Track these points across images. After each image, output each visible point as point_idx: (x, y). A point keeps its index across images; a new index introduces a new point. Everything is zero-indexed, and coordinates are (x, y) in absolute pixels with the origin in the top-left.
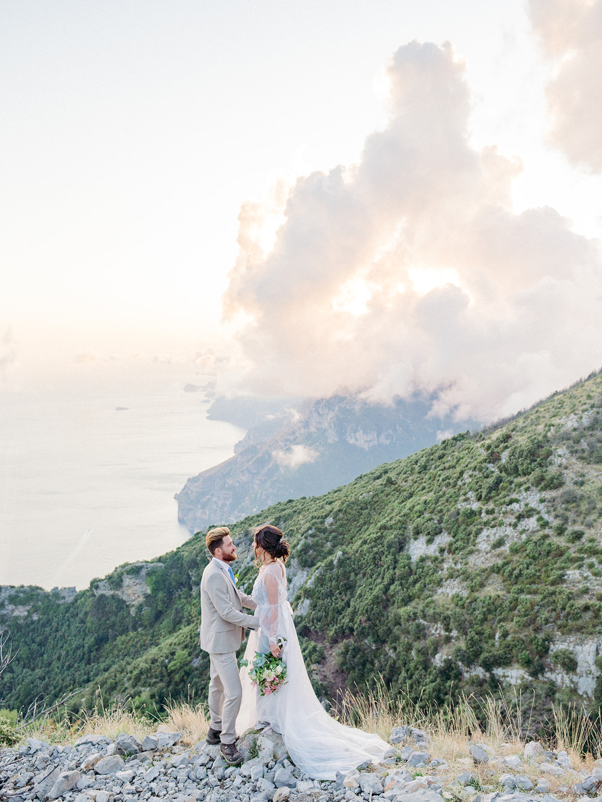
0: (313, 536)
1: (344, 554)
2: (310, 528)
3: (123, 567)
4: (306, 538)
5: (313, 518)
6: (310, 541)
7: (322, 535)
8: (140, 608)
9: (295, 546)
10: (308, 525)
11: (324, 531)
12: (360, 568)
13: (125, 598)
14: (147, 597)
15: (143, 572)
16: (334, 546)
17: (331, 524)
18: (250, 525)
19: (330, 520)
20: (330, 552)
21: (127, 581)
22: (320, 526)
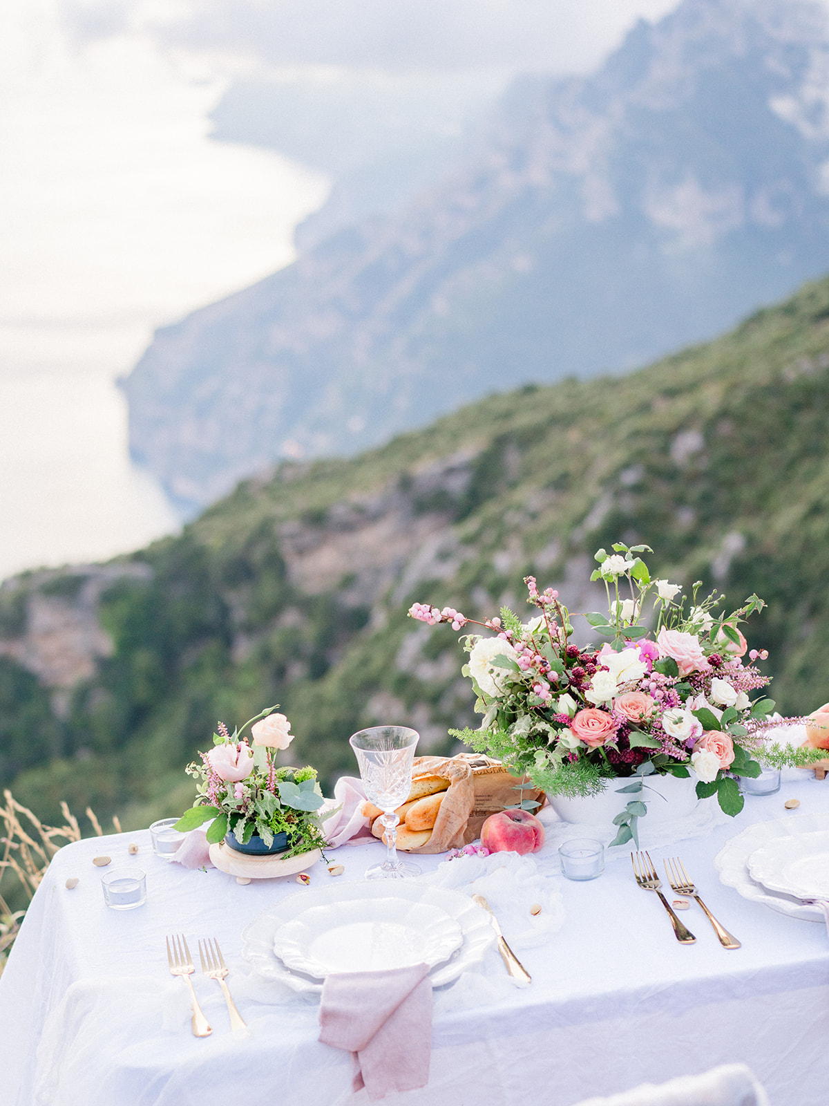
0: (638, 489)
1: (751, 541)
2: (626, 466)
3: (26, 576)
4: (618, 494)
5: (636, 434)
6: (628, 505)
7: (664, 490)
8: (82, 695)
9: (579, 520)
10: (619, 456)
11: (671, 475)
12: (802, 587)
13: (35, 664)
14: (104, 664)
15: (91, 592)
16: (704, 521)
17: (695, 456)
18: (414, 457)
19: (689, 443)
20: (693, 540)
21: (43, 615)
22: (656, 460)
